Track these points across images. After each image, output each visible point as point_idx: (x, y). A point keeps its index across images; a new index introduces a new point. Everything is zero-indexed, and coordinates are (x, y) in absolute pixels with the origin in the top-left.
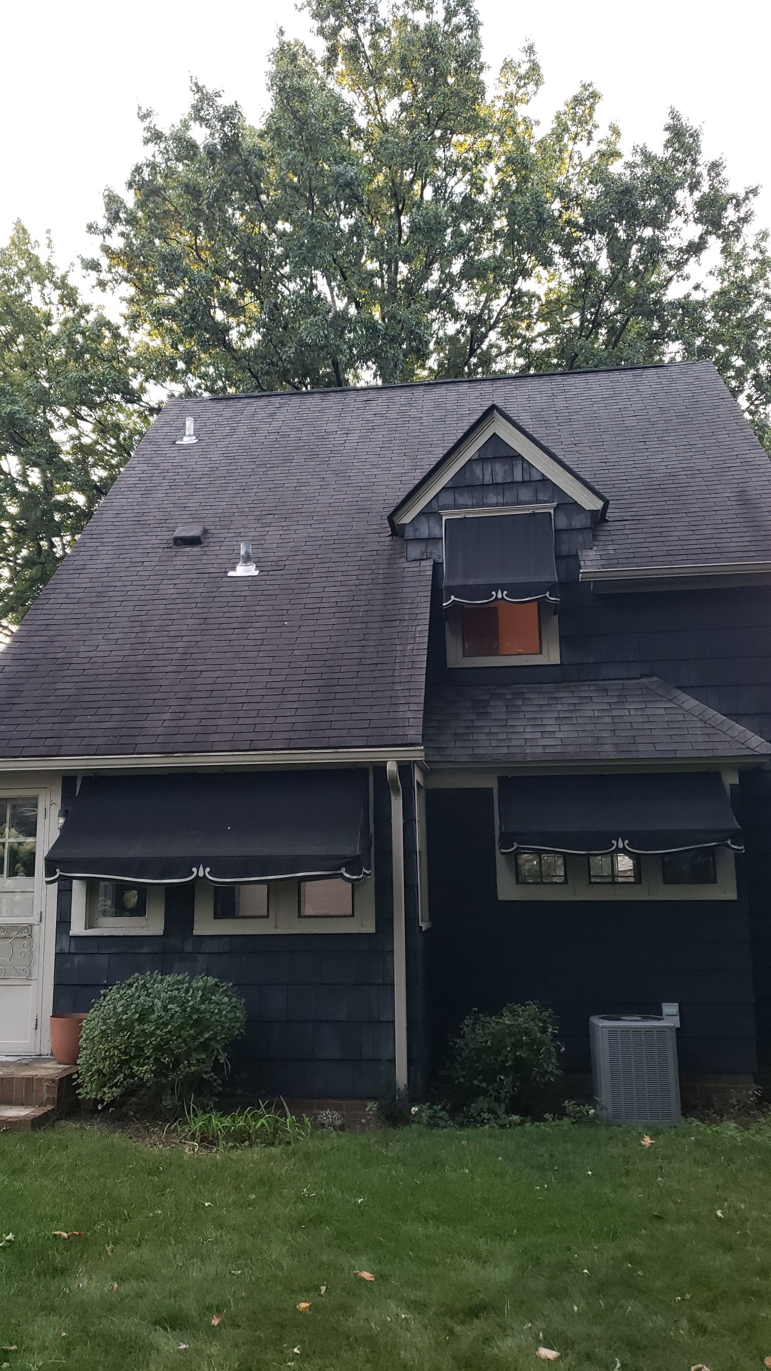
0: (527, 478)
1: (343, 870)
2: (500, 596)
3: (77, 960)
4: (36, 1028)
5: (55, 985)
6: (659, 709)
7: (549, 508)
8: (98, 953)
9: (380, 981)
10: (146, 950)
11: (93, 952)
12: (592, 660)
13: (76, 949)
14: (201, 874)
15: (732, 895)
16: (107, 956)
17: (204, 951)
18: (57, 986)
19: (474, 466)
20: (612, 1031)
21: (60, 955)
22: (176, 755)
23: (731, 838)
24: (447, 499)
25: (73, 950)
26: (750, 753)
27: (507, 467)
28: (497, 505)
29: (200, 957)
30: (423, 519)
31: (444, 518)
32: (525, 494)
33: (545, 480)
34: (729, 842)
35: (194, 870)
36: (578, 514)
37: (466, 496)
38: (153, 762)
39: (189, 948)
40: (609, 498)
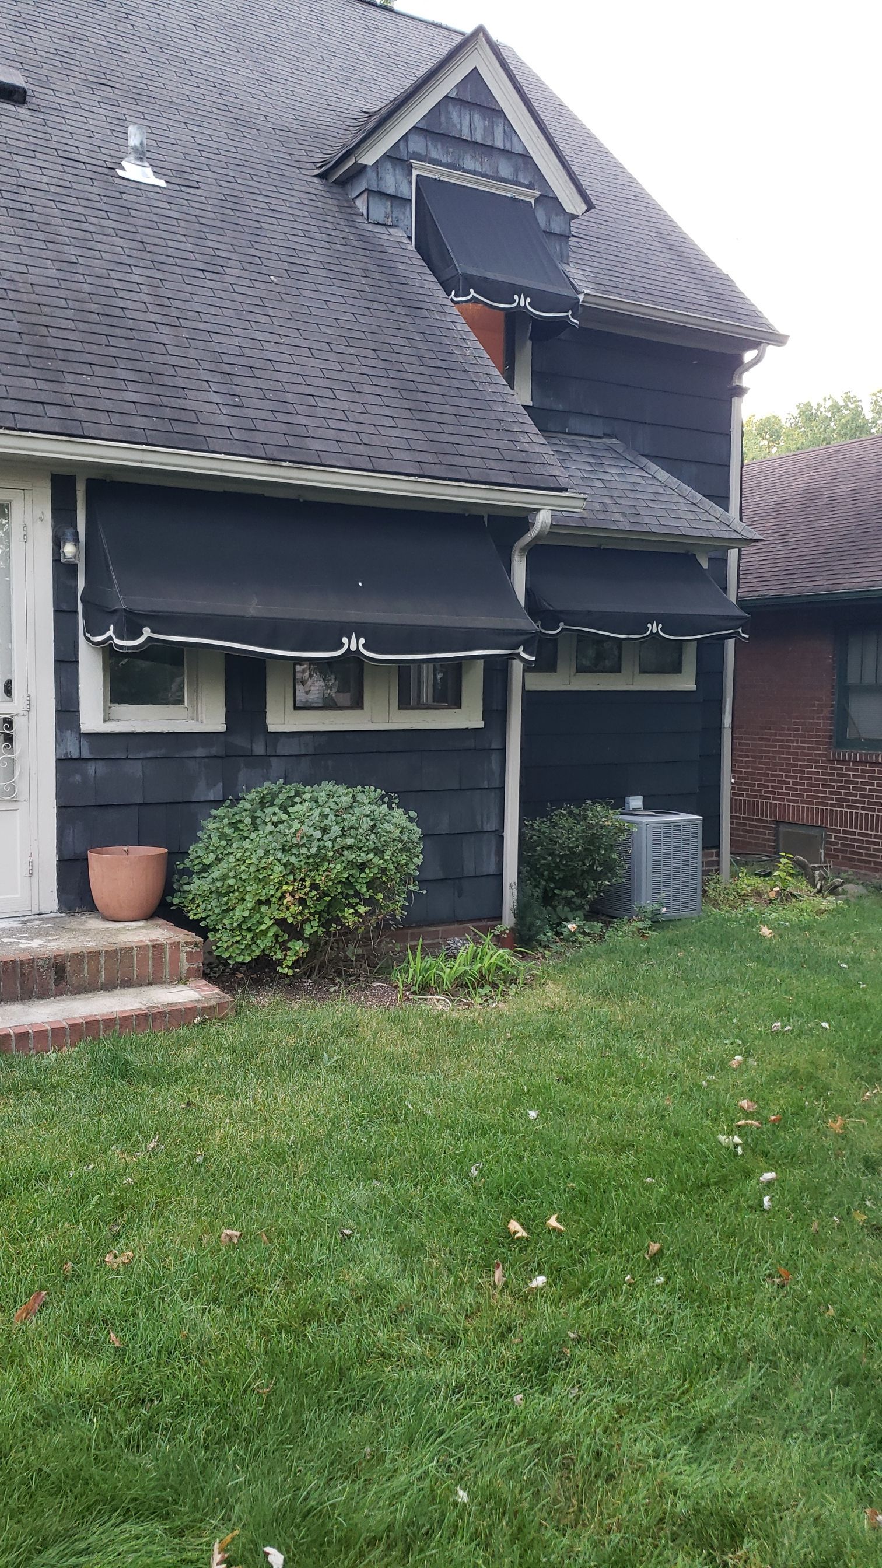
0: (508, 147)
1: (520, 650)
2: (522, 304)
3: (91, 768)
4: (31, 875)
5: (58, 808)
6: (636, 476)
7: (529, 196)
8: (127, 758)
9: (485, 784)
10: (200, 752)
11: (118, 756)
12: (561, 407)
13: (91, 753)
14: (353, 648)
15: (692, 686)
16: (140, 762)
17: (282, 753)
18: (62, 809)
19: (451, 108)
20: (657, 827)
21: (64, 763)
22: (284, 464)
23: (742, 626)
24: (417, 144)
25: (86, 754)
26: (735, 535)
27: (487, 123)
28: (474, 173)
29: (273, 760)
30: (389, 166)
31: (415, 173)
32: (505, 169)
33: (526, 157)
34: (740, 630)
35: (345, 640)
36: (557, 215)
37: (439, 146)
38: (254, 471)
39: (259, 749)
40: (595, 202)
